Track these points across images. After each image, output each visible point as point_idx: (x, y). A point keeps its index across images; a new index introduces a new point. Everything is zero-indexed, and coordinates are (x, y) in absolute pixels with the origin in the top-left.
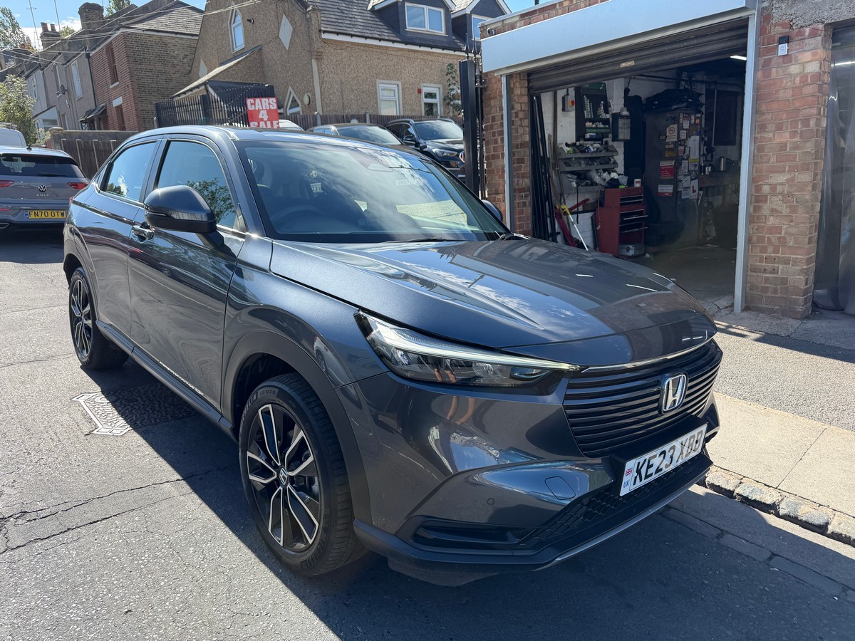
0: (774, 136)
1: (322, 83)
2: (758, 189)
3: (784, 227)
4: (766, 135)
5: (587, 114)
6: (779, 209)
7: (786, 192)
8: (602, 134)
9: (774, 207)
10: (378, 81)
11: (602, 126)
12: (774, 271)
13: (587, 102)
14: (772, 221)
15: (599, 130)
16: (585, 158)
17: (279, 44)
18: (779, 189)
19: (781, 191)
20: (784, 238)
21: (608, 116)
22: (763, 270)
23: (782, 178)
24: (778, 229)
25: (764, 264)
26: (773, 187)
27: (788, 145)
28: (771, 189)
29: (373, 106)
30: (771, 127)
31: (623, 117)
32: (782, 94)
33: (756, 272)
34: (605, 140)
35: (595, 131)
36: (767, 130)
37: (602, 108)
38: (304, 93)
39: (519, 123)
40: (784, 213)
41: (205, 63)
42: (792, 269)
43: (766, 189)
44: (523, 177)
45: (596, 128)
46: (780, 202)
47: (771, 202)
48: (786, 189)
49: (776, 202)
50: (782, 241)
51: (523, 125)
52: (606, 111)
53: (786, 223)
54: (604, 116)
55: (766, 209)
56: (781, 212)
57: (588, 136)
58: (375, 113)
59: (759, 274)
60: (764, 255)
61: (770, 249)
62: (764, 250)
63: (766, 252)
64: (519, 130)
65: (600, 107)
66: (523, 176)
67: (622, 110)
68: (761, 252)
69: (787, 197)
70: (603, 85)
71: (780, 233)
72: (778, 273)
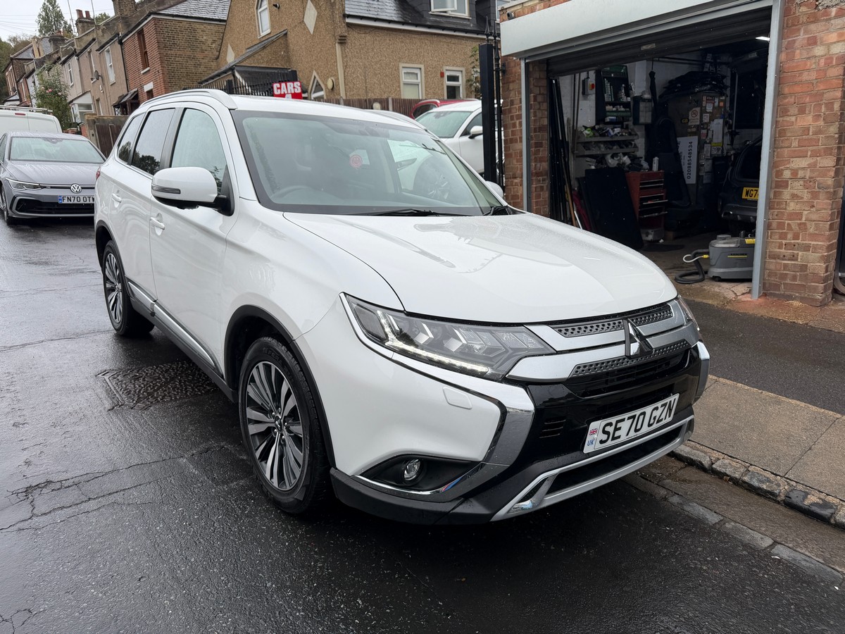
0: (796, 120)
1: (345, 67)
2: (779, 173)
3: (805, 212)
4: (788, 119)
5: (607, 98)
6: (800, 194)
7: (807, 177)
8: (623, 117)
9: (795, 192)
10: (401, 65)
11: (623, 109)
12: (794, 258)
13: (607, 85)
14: (792, 206)
15: (619, 114)
16: (605, 143)
17: (304, 29)
18: (801, 174)
19: (803, 176)
20: (805, 224)
21: (629, 99)
22: (782, 256)
23: (803, 163)
24: (799, 215)
25: (783, 250)
26: (795, 173)
28: (792, 174)
29: (396, 90)
30: (793, 110)
31: (644, 100)
32: (805, 77)
33: (775, 258)
34: (625, 123)
35: (615, 114)
36: (789, 113)
37: (623, 91)
38: (328, 77)
39: (538, 106)
40: (805, 199)
41: (232, 48)
42: (812, 256)
43: (787, 174)
44: (541, 162)
45: (617, 111)
46: (801, 187)
47: (792, 188)
48: (808, 174)
49: (797, 187)
50: (803, 226)
51: (542, 108)
52: (627, 95)
53: (806, 209)
54: (625, 99)
55: (786, 194)
56: (802, 198)
57: (608, 119)
58: (397, 97)
59: (779, 261)
60: (784, 242)
61: (790, 236)
62: (783, 236)
63: (785, 238)
64: (537, 113)
65: (621, 90)
66: (541, 160)
67: (643, 93)
68: (780, 238)
69: (808, 183)
70: (624, 68)
71: (800, 219)
72: (797, 260)
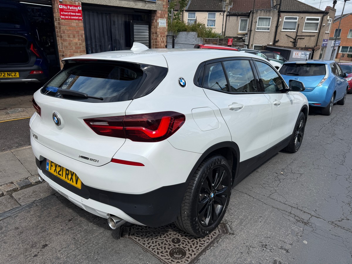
27: (78, 43)
